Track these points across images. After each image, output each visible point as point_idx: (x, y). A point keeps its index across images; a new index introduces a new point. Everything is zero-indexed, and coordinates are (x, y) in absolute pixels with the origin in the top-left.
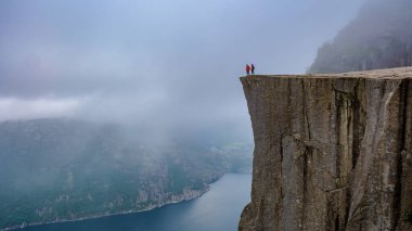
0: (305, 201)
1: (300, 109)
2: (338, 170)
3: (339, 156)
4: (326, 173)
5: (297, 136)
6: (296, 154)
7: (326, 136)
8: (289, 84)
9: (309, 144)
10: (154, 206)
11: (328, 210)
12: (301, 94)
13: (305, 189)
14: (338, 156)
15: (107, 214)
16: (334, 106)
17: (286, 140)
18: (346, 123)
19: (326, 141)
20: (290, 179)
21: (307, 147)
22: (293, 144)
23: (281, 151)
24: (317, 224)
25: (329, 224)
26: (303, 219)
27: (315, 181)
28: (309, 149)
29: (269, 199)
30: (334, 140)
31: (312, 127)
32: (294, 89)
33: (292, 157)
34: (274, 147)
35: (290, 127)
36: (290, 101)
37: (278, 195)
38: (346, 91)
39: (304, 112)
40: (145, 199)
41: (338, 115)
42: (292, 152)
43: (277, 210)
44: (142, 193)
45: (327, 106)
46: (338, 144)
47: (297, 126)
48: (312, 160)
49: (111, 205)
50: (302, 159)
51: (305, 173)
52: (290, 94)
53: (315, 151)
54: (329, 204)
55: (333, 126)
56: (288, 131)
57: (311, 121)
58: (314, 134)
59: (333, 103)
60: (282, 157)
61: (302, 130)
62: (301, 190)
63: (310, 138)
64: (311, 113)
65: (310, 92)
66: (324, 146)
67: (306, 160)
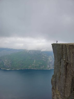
0: (66, 77)
1: (65, 53)
4: (72, 71)
5: (64, 59)
6: (64, 64)
7: (72, 60)
8: (62, 46)
12: (65, 49)
13: (66, 74)
15: (41, 69)
17: (62, 60)
19: (72, 62)
20: (63, 70)
21: (67, 63)
22: (63, 61)
23: (61, 62)
24: (69, 84)
25: (72, 85)
26: (66, 82)
27: (69, 72)
29: (57, 75)
31: (68, 58)
32: (63, 47)
33: (63, 65)
34: (59, 62)
35: (63, 57)
36: (62, 50)
37: (59, 74)
39: (66, 53)
40: (49, 67)
42: (63, 63)
43: (59, 78)
44: (48, 66)
45: (72, 52)
47: (64, 57)
49: (42, 67)
50: (65, 66)
51: (66, 70)
52: (62, 48)
53: (69, 64)
54: (72, 79)
57: (68, 56)
58: (69, 60)
60: (61, 65)
61: (66, 58)
62: (65, 74)
63: (68, 61)
64: (68, 54)
65: (68, 48)
66: (71, 63)
67: (67, 66)
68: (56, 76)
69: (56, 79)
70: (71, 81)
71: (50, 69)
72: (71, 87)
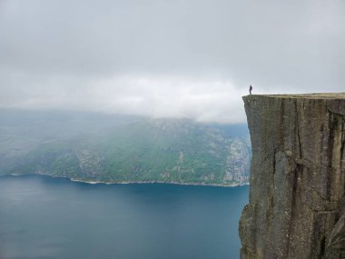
0: (293, 214)
1: (292, 128)
2: (328, 193)
3: (330, 180)
4: (315, 193)
5: (289, 153)
6: (288, 169)
7: (318, 157)
8: (283, 104)
9: (300, 162)
10: (236, 185)
11: (315, 229)
12: (293, 114)
13: (294, 203)
14: (328, 178)
15: (203, 184)
16: (327, 128)
17: (279, 155)
18: (340, 146)
19: (317, 162)
20: (281, 191)
21: (298, 165)
22: (285, 159)
23: (274, 163)
24: (302, 239)
25: (314, 242)
26: (291, 231)
27: (304, 198)
28: (300, 167)
29: (262, 205)
30: (325, 162)
31: (303, 145)
32: (286, 109)
33: (283, 171)
34: (268, 160)
35: (282, 144)
36: (283, 119)
37: (269, 203)
38: (341, 113)
39: (296, 131)
41: (331, 138)
42: (284, 166)
43: (268, 216)
44: (228, 173)
45: (319, 127)
46: (330, 166)
47: (288, 143)
48: (302, 177)
49: (206, 178)
50: (292, 175)
51: (295, 189)
52: (283, 113)
53: (305, 170)
54: (316, 224)
55: (325, 148)
56: (280, 147)
57: (302, 140)
58: (305, 154)
59: (326, 124)
60: (275, 170)
61: (294, 148)
62: (290, 204)
63: (301, 156)
64: (303, 132)
65: (303, 113)
66: (314, 167)
67: (296, 176)
68: (256, 208)
69: (254, 221)
70: (311, 228)
71: (234, 185)
72: (308, 251)
